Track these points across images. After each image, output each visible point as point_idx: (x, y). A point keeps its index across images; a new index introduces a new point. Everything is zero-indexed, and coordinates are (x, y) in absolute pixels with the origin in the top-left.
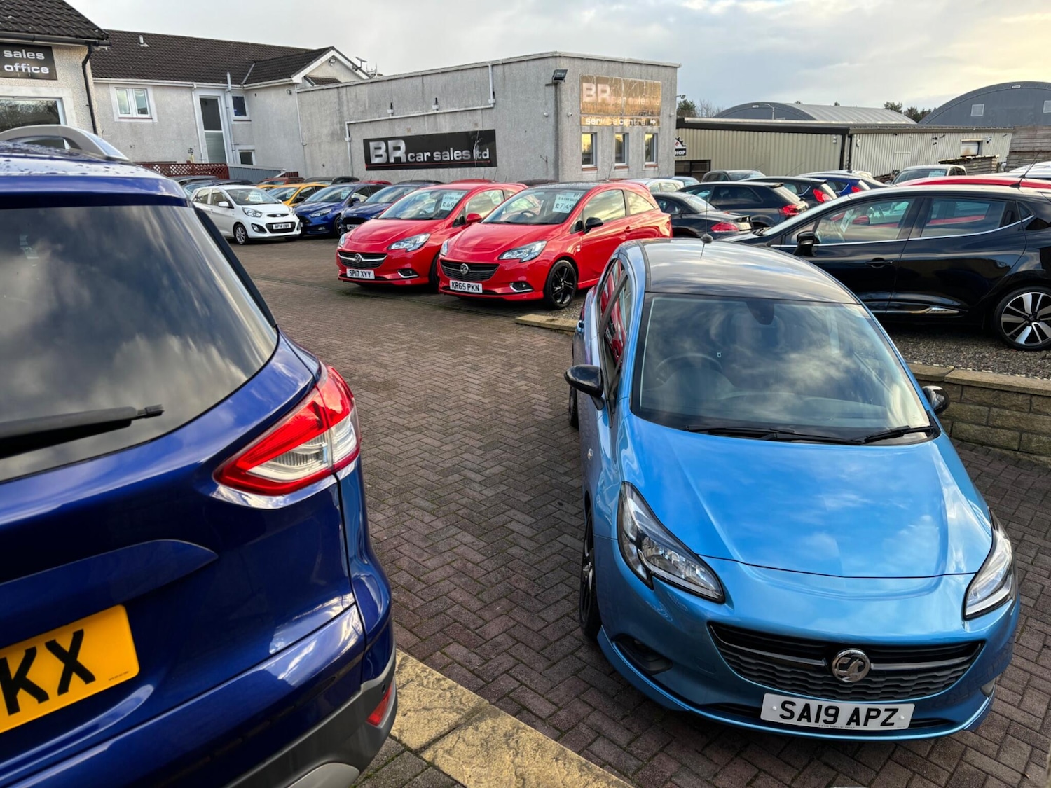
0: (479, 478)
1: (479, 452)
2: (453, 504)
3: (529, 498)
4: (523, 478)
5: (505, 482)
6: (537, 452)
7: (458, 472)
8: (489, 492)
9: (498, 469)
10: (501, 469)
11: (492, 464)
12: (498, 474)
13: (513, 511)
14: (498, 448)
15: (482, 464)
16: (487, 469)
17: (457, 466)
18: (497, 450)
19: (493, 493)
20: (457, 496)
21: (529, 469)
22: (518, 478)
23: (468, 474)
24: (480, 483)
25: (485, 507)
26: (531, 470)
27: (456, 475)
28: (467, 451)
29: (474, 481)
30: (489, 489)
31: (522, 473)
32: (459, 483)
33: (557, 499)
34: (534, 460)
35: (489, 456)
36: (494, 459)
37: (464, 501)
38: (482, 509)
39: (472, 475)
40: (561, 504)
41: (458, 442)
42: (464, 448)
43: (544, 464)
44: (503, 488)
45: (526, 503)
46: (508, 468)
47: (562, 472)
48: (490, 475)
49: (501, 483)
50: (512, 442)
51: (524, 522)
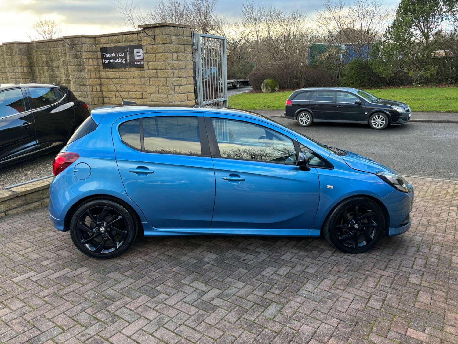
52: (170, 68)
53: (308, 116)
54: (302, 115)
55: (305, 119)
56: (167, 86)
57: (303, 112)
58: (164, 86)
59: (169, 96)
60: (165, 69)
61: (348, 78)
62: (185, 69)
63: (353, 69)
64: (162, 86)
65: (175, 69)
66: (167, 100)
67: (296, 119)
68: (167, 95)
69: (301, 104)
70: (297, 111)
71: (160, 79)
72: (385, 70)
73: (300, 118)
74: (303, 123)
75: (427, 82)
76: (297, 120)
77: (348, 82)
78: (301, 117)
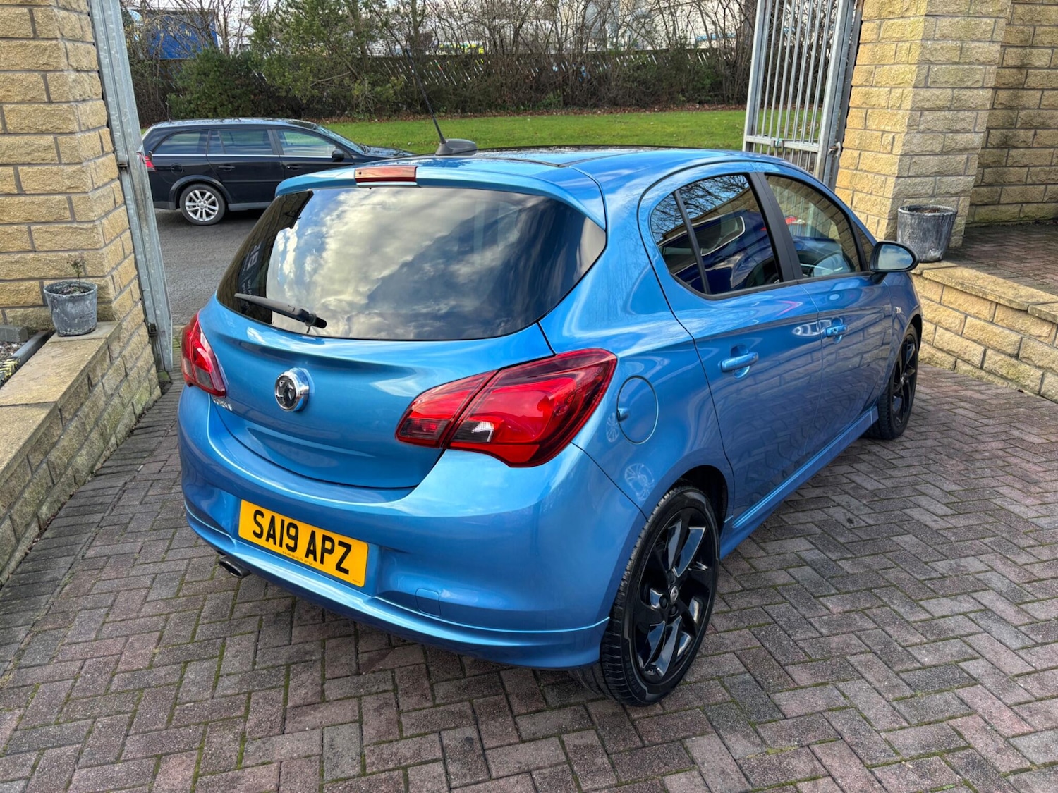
0: (987, 598)
1: (975, 668)
2: (1045, 558)
3: (899, 539)
4: (891, 576)
5: (934, 575)
6: (828, 623)
7: (1035, 624)
8: (973, 564)
9: (940, 607)
10: (932, 605)
11: (950, 623)
12: (944, 596)
13: (935, 526)
14: (924, 667)
15: (974, 628)
16: (965, 614)
17: (1039, 639)
18: (927, 660)
19: (963, 561)
20: (1037, 570)
21: (870, 590)
22: (903, 576)
23: (1013, 613)
24: (986, 587)
25: (987, 540)
26: (870, 585)
27: (1041, 615)
28: (1011, 680)
29: (1000, 593)
30: (972, 570)
31: (889, 585)
32: (1032, 598)
33: (850, 530)
34: (848, 607)
35: (951, 649)
36: (943, 637)
37: (1023, 559)
38: (992, 539)
39: (1001, 607)
40: (850, 521)
41: (1036, 721)
42: (1020, 695)
43: (833, 591)
44: (942, 566)
45: (909, 533)
46: (915, 603)
47: (807, 569)
48: (961, 598)
49: (943, 577)
50: (877, 673)
51: (923, 511)
52: (59, 36)
53: (210, 197)
54: (191, 194)
55: (203, 204)
56: (50, 102)
57: (195, 186)
58: (33, 101)
59: (61, 138)
60: (35, 38)
61: (198, 98)
62: (82, 42)
63: (206, 75)
64: (22, 102)
65: (69, 40)
66: (52, 155)
67: (178, 206)
68: (51, 138)
69: (183, 164)
70: (175, 186)
71: (8, 74)
72: (295, 80)
73: (187, 204)
74: (201, 216)
75: (381, 109)
76: (179, 210)
77: (200, 109)
78: (191, 200)
